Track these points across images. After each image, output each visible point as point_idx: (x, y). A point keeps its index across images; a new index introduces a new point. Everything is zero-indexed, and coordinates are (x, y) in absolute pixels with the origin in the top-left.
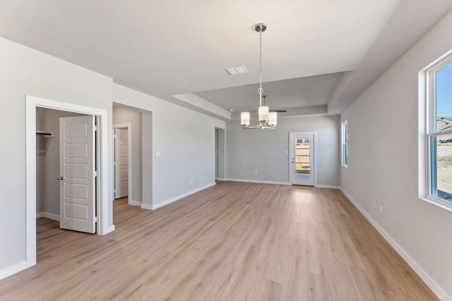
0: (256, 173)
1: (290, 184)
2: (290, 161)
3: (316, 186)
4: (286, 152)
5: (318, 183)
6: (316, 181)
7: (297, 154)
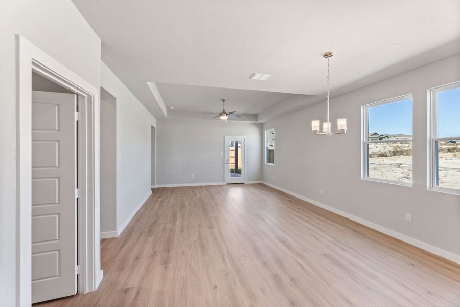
0: (193, 176)
1: (225, 183)
2: (225, 163)
3: (246, 182)
4: (222, 154)
5: (247, 180)
6: (246, 178)
7: (230, 156)
